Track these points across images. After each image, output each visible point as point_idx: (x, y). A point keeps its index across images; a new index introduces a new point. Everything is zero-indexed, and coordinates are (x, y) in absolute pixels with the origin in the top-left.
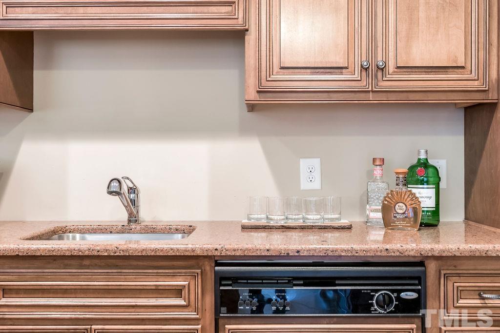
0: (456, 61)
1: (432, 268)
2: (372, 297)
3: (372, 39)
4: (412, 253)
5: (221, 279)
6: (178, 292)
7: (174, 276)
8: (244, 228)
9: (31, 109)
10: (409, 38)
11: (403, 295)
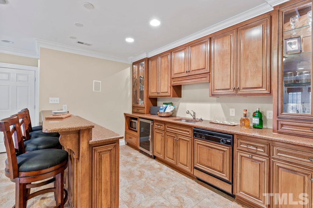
0: (259, 86)
1: (235, 137)
2: (221, 140)
3: (237, 82)
4: (229, 132)
5: (194, 131)
6: (188, 132)
7: (188, 129)
8: (210, 123)
9: (181, 97)
10: (246, 81)
11: (227, 141)
